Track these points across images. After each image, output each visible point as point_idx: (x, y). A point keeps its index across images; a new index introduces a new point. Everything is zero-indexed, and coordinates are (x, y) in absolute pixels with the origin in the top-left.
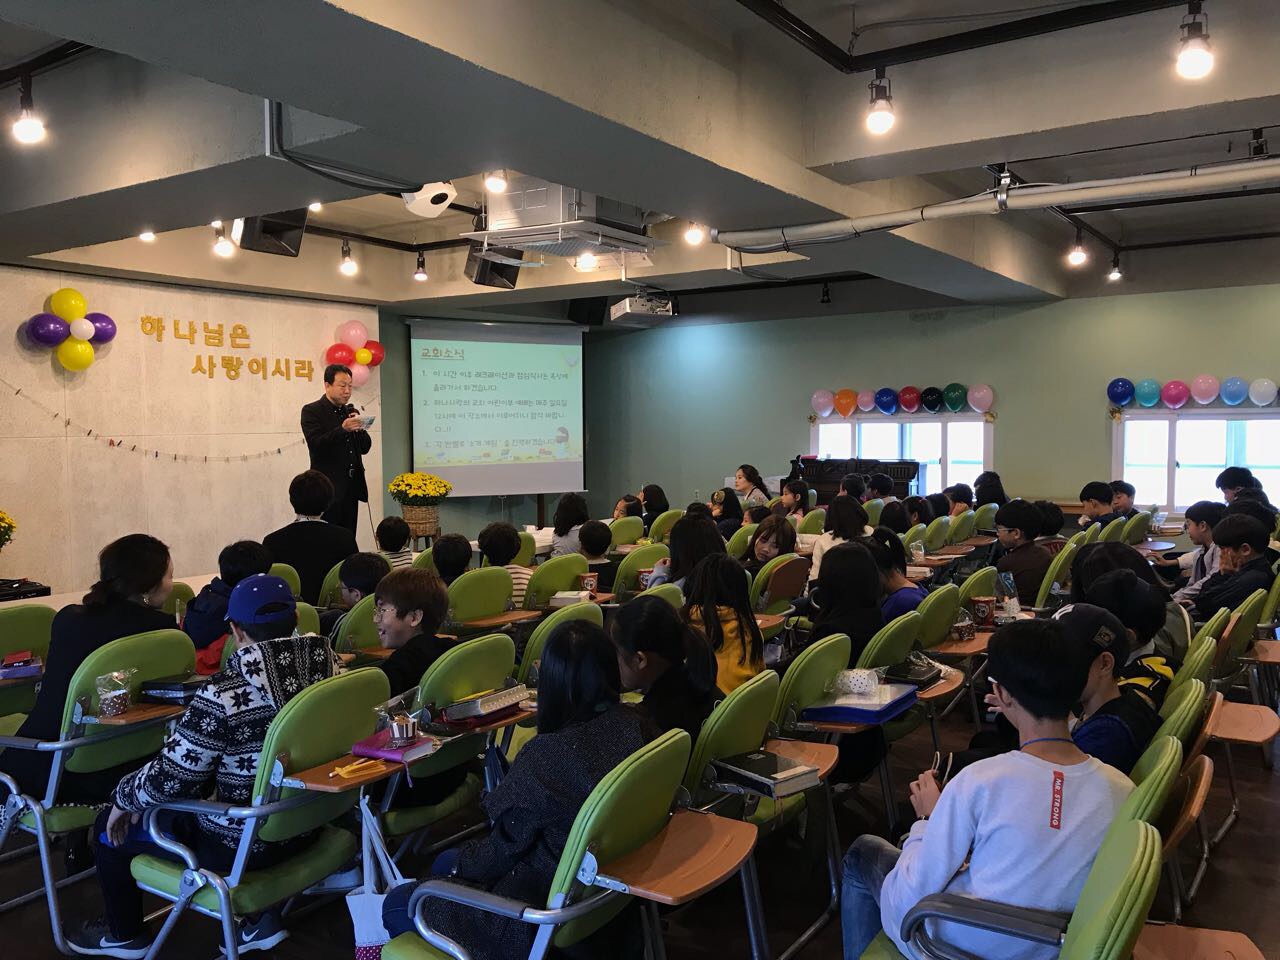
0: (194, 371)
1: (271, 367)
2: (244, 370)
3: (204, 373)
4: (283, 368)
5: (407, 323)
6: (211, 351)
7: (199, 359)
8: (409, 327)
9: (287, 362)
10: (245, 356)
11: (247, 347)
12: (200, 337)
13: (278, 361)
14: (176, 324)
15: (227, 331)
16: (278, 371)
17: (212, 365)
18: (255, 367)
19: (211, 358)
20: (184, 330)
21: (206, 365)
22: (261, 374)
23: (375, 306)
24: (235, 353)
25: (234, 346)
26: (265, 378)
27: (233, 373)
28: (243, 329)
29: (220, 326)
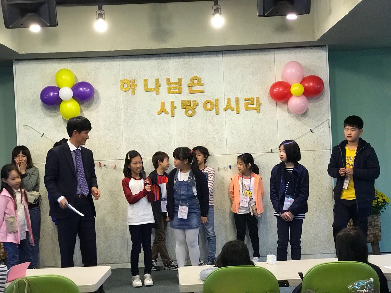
0: (159, 113)
1: (223, 105)
2: (200, 110)
3: (167, 113)
4: (233, 105)
6: (173, 97)
7: (163, 104)
9: (237, 100)
10: (200, 99)
11: (202, 92)
12: (164, 89)
13: (229, 100)
14: (146, 81)
15: (185, 82)
16: (228, 107)
17: (173, 108)
18: (209, 106)
19: (172, 103)
20: (151, 85)
21: (168, 108)
22: (214, 110)
23: (325, 46)
24: (192, 98)
25: (192, 92)
26: (217, 114)
27: (190, 112)
28: (199, 80)
29: (180, 80)
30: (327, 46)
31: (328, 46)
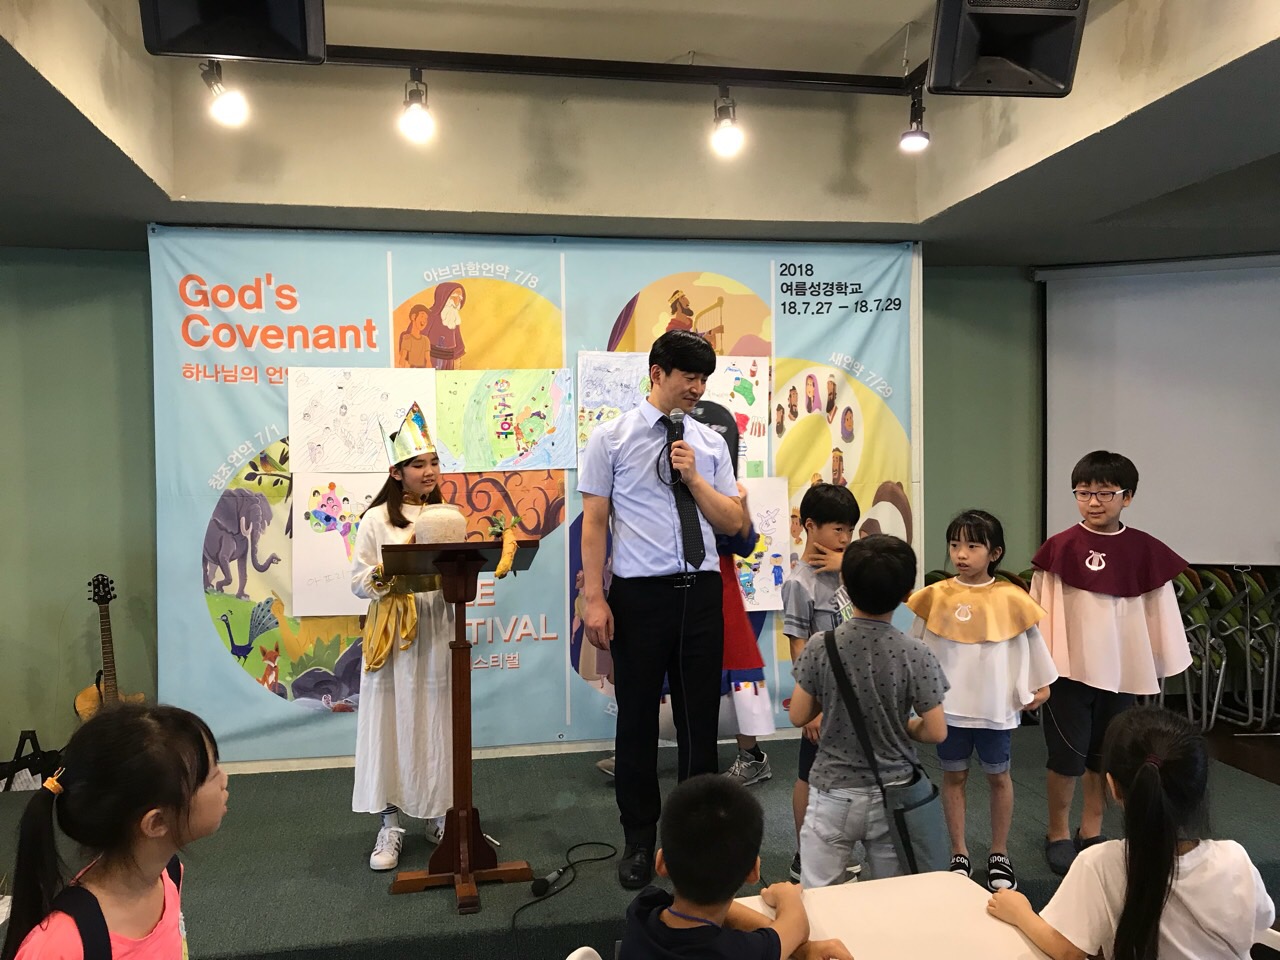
5: (1037, 279)
8: (1042, 288)
23: (916, 242)
30: (920, 243)
31: (925, 244)
